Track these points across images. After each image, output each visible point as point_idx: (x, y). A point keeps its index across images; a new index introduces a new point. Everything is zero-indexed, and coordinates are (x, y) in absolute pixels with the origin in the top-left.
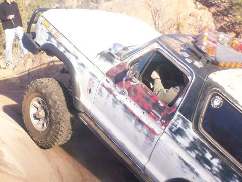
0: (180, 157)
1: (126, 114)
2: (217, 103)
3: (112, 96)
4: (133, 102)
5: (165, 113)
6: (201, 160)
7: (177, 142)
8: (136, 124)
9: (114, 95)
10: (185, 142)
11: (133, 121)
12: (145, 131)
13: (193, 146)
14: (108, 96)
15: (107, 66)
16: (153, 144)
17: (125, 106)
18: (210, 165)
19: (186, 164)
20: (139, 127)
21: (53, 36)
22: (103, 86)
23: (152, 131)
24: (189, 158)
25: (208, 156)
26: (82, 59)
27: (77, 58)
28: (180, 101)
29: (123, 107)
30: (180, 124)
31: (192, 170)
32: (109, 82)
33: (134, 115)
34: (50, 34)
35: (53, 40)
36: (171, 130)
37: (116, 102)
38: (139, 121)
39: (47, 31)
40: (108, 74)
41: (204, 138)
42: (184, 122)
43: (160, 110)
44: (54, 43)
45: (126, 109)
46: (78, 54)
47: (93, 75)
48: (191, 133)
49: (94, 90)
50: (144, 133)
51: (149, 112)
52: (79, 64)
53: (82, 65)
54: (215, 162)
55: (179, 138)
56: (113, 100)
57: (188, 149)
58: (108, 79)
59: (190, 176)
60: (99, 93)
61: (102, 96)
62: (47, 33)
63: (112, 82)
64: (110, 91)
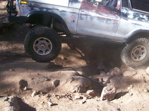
0: (132, 23)
1: (100, 20)
6: (140, 19)
7: (129, 18)
8: (107, 22)
9: (90, 16)
11: (105, 21)
14: (87, 17)
16: (118, 25)
18: (144, 19)
19: (135, 24)
20: (109, 22)
21: (34, 6)
22: (81, 15)
23: (116, 21)
24: (136, 21)
25: (141, 16)
26: (61, 9)
27: (57, 10)
28: (120, 3)
29: (97, 18)
31: (138, 25)
32: (83, 12)
33: (104, 19)
34: (31, 6)
35: (35, 8)
37: (92, 18)
38: (108, 20)
40: (82, 8)
47: (73, 13)
48: (131, 13)
49: (76, 20)
50: (112, 23)
53: (63, 11)
54: (145, 17)
56: (90, 18)
57: (133, 18)
58: (82, 10)
59: (138, 28)
60: (80, 19)
61: (82, 20)
62: (28, 7)
63: (85, 11)
64: (87, 15)
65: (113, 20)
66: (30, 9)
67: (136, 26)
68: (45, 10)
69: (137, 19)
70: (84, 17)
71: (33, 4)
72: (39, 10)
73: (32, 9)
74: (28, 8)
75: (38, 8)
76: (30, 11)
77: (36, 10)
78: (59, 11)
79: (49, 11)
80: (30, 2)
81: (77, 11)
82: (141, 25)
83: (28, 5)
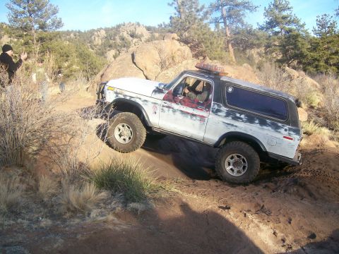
0: (223, 122)
1: (184, 115)
2: (230, 90)
3: (171, 110)
4: (185, 107)
5: (206, 105)
6: (236, 118)
7: (219, 116)
8: (191, 118)
9: (173, 108)
10: (223, 114)
11: (189, 117)
12: (198, 118)
13: (228, 115)
14: (169, 110)
15: (162, 96)
16: (205, 123)
17: (181, 111)
18: (241, 119)
19: (229, 124)
20: (194, 118)
21: (119, 93)
22: (163, 106)
23: (202, 117)
24: (229, 120)
25: (238, 115)
26: (144, 98)
27: (140, 99)
28: (211, 96)
30: (216, 107)
31: (232, 125)
32: (166, 103)
33: (189, 113)
34: (116, 93)
36: (213, 111)
37: (174, 111)
38: (193, 115)
39: (114, 92)
40: (164, 99)
41: (231, 108)
42: (218, 105)
43: (202, 105)
44: (121, 96)
45: (182, 112)
46: (139, 96)
47: (155, 103)
48: (224, 109)
49: (157, 112)
50: (198, 120)
51: (197, 108)
52: (142, 101)
53: (146, 101)
54: (243, 116)
55: (219, 114)
57: (226, 116)
59: (232, 129)
60: (162, 111)
61: (165, 112)
63: (168, 102)
64: (169, 107)
65: (199, 116)
67: (229, 127)
68: (128, 98)
69: (230, 118)
70: (166, 109)
71: (118, 91)
73: (117, 96)
74: (114, 95)
79: (132, 99)
80: (116, 89)
81: (159, 102)
82: (236, 126)
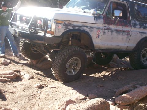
0: (139, 32)
1: (118, 33)
3: (110, 31)
4: (118, 27)
5: (128, 22)
6: (145, 28)
7: (137, 28)
8: (122, 34)
9: (111, 29)
12: (126, 33)
13: (141, 26)
14: (108, 31)
15: (102, 21)
16: (130, 36)
19: (142, 33)
20: (124, 34)
21: (68, 25)
22: (105, 29)
23: (128, 31)
24: (142, 30)
25: (145, 25)
26: (89, 25)
27: (87, 27)
28: (129, 15)
29: (115, 31)
31: (144, 33)
32: (105, 26)
33: (120, 31)
34: (66, 25)
35: (69, 27)
36: (133, 26)
37: (112, 32)
39: (63, 25)
40: (104, 23)
46: (85, 24)
47: (99, 28)
51: (125, 26)
52: (89, 28)
53: (92, 27)
55: (137, 26)
56: (111, 31)
57: (140, 28)
58: (105, 25)
59: (144, 36)
60: (103, 34)
61: (105, 34)
62: (63, 26)
63: (107, 25)
64: (108, 29)
65: (127, 31)
66: (65, 28)
67: (142, 34)
68: (77, 28)
69: (142, 28)
70: (106, 31)
71: (66, 23)
72: (72, 28)
73: (66, 28)
74: (63, 28)
75: (71, 27)
76: (65, 30)
77: (70, 29)
78: (88, 28)
79: (81, 28)
80: (64, 21)
81: (101, 26)
82: (146, 33)
83: (63, 24)
